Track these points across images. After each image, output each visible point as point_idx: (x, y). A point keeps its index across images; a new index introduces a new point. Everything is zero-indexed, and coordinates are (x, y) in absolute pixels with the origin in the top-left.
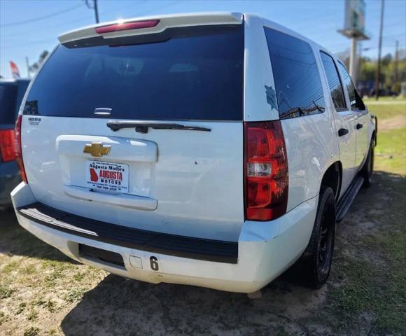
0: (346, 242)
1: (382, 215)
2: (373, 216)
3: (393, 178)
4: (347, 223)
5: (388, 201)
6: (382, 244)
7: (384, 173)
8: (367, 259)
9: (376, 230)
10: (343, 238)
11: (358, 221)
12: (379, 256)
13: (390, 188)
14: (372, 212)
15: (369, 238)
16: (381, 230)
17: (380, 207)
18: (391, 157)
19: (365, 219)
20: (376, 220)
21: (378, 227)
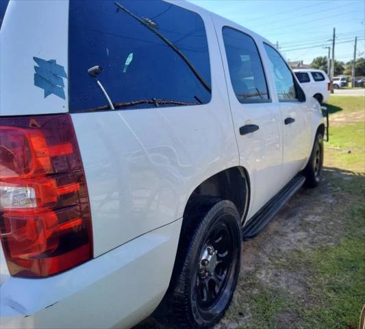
0: (266, 260)
1: (320, 223)
2: (308, 223)
3: (346, 176)
4: (276, 233)
5: (331, 204)
6: (308, 264)
7: (337, 170)
8: (283, 286)
9: (307, 243)
10: (265, 253)
11: (289, 230)
12: (299, 280)
13: (339, 188)
14: (310, 218)
15: (294, 253)
16: (312, 243)
17: (320, 211)
18: (350, 152)
19: (299, 228)
20: (310, 230)
21: (310, 239)
